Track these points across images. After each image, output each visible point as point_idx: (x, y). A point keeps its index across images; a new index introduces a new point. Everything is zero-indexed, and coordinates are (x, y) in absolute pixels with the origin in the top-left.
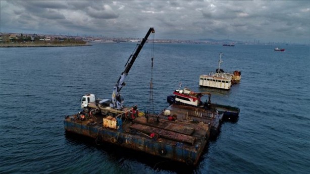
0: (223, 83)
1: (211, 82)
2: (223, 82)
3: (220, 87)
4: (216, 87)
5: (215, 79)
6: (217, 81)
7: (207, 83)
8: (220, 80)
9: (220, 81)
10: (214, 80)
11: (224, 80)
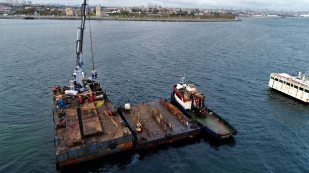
0: (301, 91)
1: (285, 86)
2: (301, 89)
3: (294, 96)
4: (289, 94)
5: (291, 83)
6: (292, 86)
7: (278, 86)
8: (297, 85)
9: (296, 87)
10: (288, 84)
11: (303, 87)
